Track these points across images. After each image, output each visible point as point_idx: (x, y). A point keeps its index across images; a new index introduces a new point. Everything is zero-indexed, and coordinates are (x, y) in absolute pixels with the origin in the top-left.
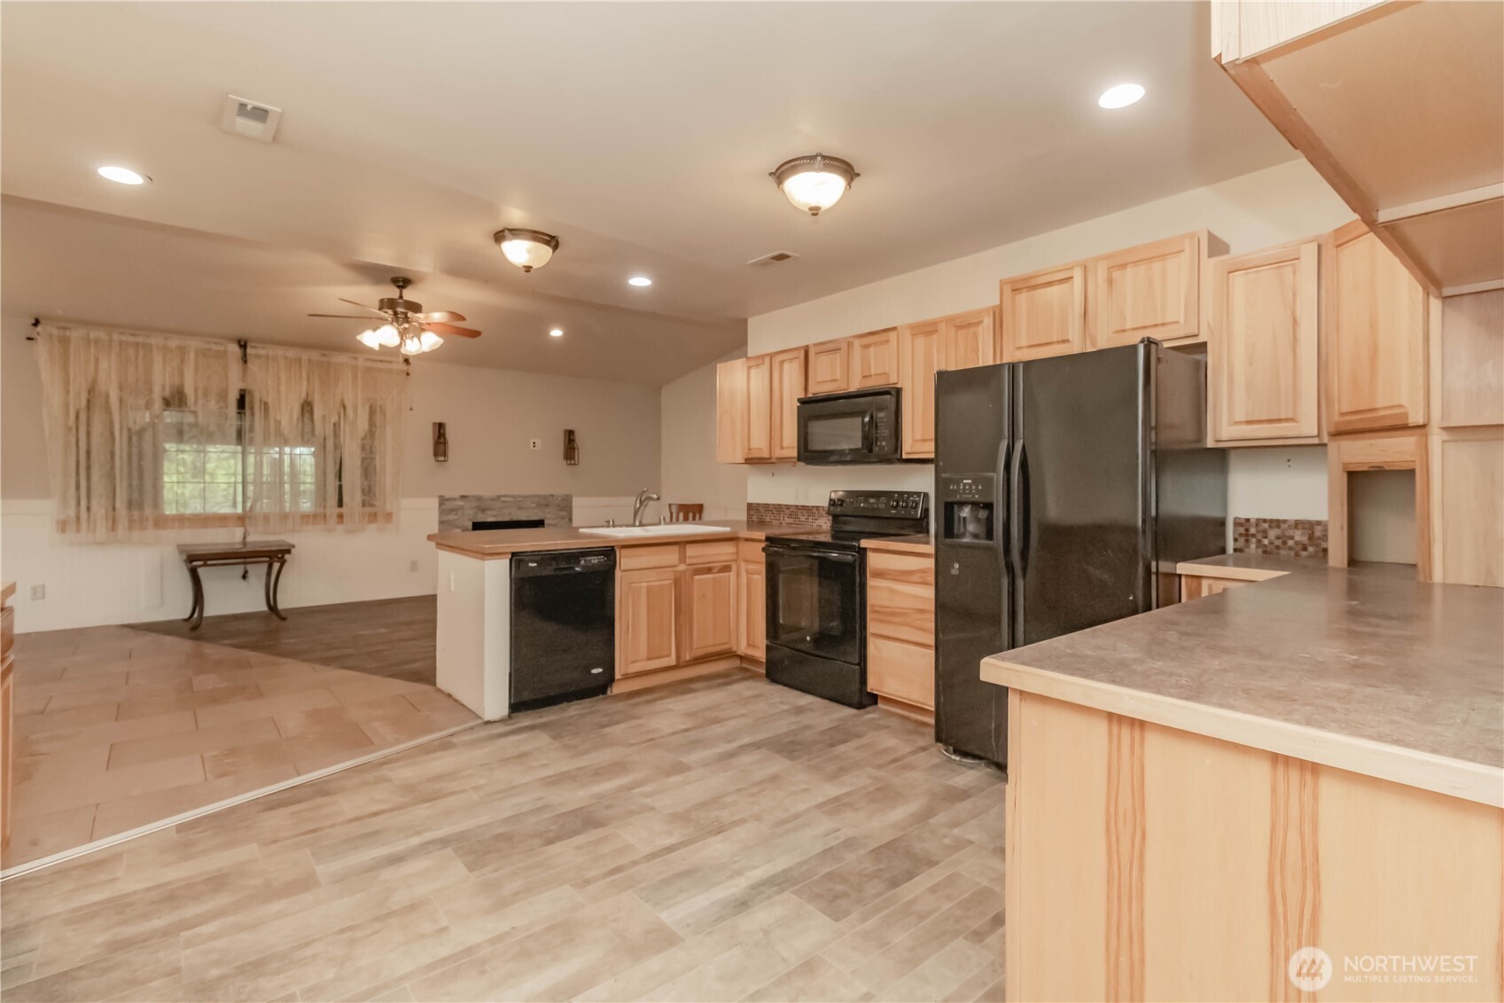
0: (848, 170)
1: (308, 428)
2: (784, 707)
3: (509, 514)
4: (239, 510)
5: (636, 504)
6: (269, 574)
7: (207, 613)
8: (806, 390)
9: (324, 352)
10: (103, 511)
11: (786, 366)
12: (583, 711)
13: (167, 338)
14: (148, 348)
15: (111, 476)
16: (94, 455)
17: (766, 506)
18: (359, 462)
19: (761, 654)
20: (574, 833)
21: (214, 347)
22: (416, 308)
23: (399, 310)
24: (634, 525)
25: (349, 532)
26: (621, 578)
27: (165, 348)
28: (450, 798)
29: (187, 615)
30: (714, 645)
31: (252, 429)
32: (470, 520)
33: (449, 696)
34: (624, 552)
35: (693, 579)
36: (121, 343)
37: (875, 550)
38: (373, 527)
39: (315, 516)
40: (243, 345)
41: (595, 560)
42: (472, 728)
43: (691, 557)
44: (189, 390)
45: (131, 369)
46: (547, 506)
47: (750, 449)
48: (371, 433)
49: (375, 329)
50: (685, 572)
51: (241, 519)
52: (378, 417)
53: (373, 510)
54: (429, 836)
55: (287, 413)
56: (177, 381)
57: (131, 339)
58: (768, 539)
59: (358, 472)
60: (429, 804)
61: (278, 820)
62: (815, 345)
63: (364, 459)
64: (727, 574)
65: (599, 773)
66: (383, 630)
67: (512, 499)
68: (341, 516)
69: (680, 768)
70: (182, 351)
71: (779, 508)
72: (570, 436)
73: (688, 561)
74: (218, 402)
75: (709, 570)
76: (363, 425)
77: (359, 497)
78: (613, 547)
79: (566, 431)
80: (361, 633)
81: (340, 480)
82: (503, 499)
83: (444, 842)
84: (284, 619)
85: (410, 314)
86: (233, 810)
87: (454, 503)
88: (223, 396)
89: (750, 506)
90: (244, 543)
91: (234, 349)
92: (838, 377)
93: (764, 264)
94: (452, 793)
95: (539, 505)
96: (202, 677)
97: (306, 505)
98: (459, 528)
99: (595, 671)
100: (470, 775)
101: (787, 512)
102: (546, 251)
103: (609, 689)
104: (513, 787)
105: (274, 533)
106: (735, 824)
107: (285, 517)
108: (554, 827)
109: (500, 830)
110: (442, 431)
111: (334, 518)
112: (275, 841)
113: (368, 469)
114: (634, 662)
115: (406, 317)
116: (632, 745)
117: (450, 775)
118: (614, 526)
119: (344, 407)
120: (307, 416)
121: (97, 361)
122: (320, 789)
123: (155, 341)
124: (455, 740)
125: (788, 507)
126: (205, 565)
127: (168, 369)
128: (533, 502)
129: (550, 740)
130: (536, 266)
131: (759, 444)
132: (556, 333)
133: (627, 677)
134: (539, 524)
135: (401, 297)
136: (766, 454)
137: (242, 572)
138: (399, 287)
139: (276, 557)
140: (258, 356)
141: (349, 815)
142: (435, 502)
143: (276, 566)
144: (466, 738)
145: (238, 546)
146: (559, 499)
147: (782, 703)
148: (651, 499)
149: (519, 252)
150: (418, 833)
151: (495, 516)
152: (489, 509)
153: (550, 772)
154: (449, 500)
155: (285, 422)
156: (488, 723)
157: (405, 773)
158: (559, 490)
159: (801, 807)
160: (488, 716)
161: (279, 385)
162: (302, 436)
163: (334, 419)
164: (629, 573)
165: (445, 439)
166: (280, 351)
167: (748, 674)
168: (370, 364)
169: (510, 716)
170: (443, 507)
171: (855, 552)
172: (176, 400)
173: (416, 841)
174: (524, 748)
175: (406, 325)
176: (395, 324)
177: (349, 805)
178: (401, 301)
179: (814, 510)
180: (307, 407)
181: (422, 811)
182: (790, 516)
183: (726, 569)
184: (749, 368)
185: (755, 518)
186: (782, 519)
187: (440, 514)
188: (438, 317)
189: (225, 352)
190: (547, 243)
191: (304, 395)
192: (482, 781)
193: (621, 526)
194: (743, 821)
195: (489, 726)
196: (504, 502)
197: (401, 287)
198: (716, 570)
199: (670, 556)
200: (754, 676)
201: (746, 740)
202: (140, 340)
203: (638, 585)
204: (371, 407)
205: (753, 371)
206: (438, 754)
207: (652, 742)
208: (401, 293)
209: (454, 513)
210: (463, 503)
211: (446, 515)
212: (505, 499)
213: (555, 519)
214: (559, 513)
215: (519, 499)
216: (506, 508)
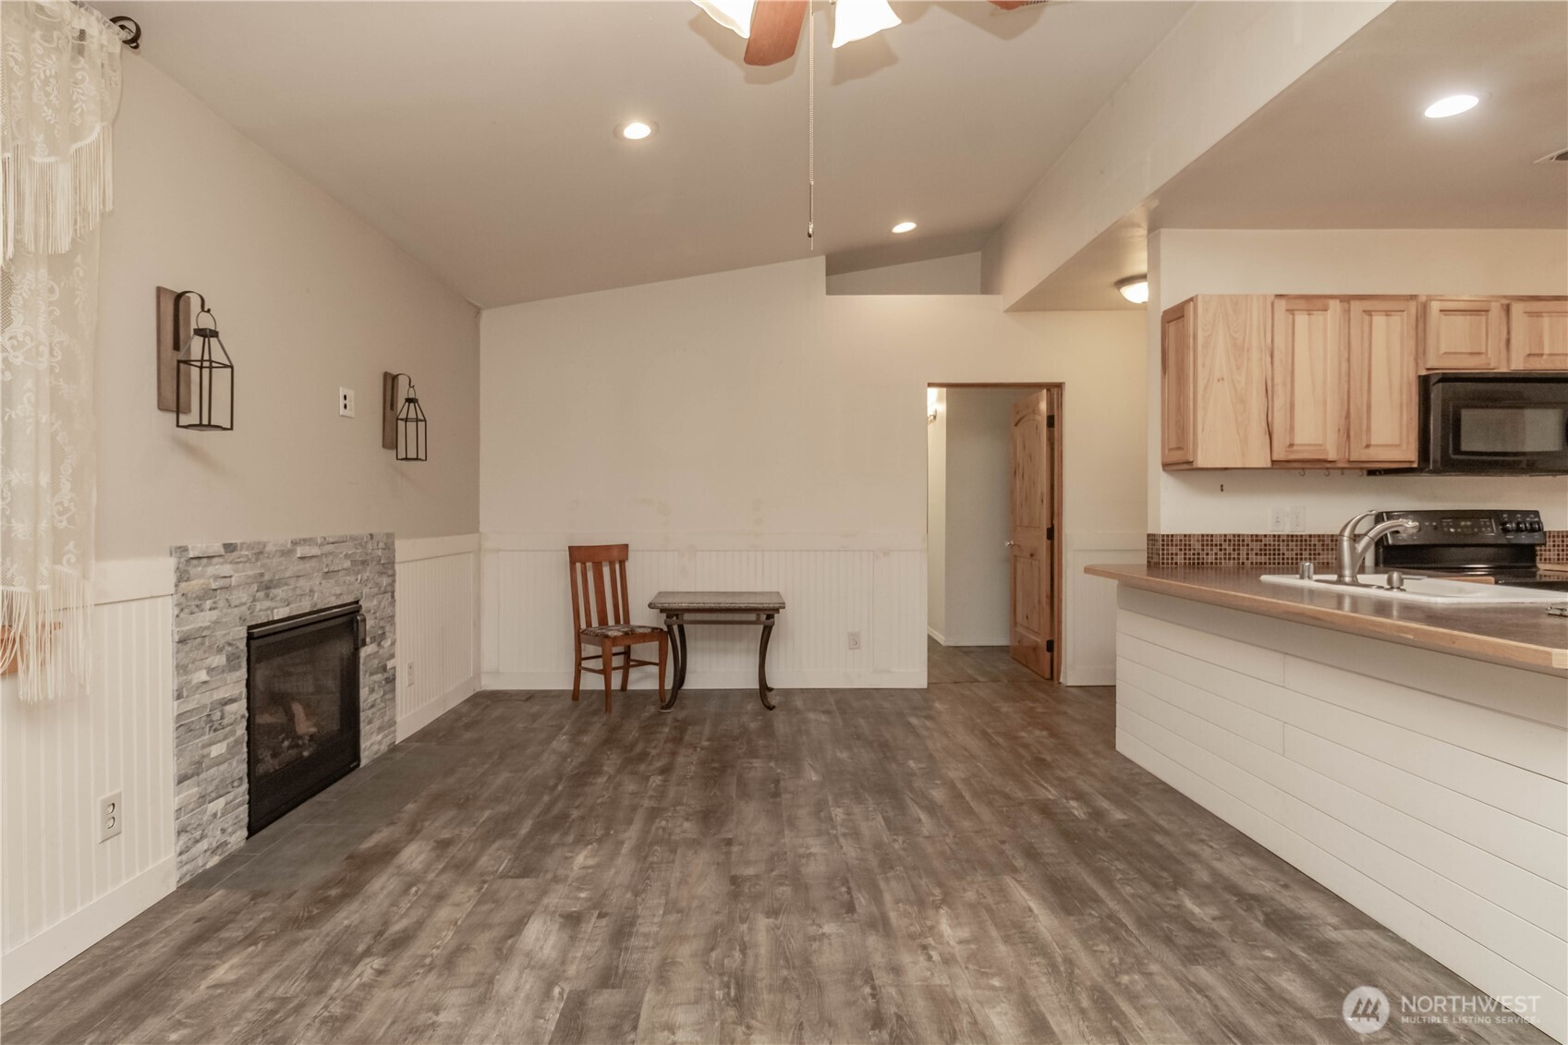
3: (312, 590)
8: (1419, 361)
11: (1377, 319)
32: (244, 618)
46: (364, 563)
67: (316, 550)
71: (1237, 541)
72: (392, 391)
79: (386, 376)
82: (299, 551)
92: (1483, 350)
95: (354, 564)
98: (220, 650)
128: (346, 555)
131: (1315, 438)
136: (1330, 454)
142: (166, 567)
146: (381, 546)
151: (284, 602)
152: (277, 585)
170: (185, 587)
179: (1315, 541)
184: (1289, 312)
185: (1181, 558)
187: (179, 607)
205: (1300, 319)
209: (208, 603)
210: (226, 569)
211: (192, 613)
212: (306, 551)
213: (375, 596)
214: (380, 579)
215: (325, 549)
216: (308, 577)
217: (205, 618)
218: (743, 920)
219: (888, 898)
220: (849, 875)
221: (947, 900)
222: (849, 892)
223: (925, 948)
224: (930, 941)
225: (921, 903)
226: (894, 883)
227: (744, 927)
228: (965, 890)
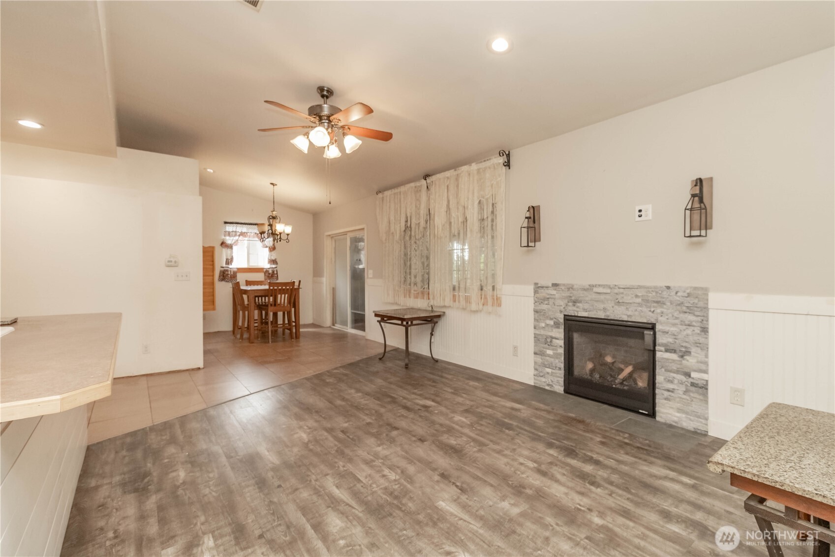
21: (417, 184)
32: (561, 311)
38: (486, 309)
40: (425, 178)
57: (396, 190)
67: (608, 291)
72: (701, 189)
82: (595, 290)
87: (547, 291)
95: (648, 301)
123: (402, 189)
127: (405, 204)
128: (637, 296)
142: (530, 289)
146: (681, 294)
151: (585, 310)
152: (580, 302)
154: (542, 287)
168: (480, 167)
170: (537, 295)
187: (535, 302)
191: (447, 205)
197: (325, 97)
202: (399, 190)
209: (546, 302)
210: (554, 292)
211: (540, 304)
212: (600, 290)
213: (674, 325)
214: (682, 316)
215: (616, 291)
216: (602, 302)
217: (544, 307)
218: (376, 419)
219: (331, 439)
220: (354, 442)
221: (306, 445)
222: (348, 436)
223: (310, 428)
224: (308, 431)
225: (316, 441)
226: (332, 445)
227: (374, 418)
228: (299, 451)
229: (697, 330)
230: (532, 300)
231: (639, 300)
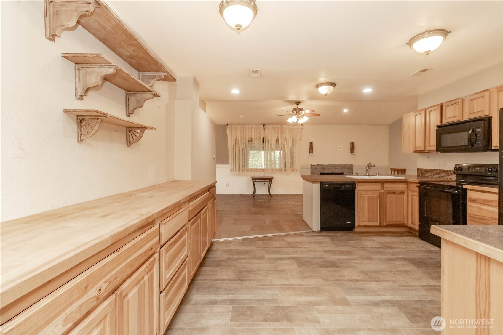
0: (445, 32)
1: (278, 146)
2: (423, 249)
3: (332, 170)
4: (263, 168)
5: (367, 168)
6: (269, 184)
7: (256, 194)
8: (441, 121)
9: (281, 125)
10: (238, 167)
11: (432, 113)
12: (342, 234)
13: (249, 126)
14: (245, 128)
15: (239, 159)
16: (236, 154)
17: (426, 170)
18: (290, 155)
19: (417, 228)
20: (328, 267)
21: (258, 126)
22: (301, 110)
23: (297, 111)
24: (366, 175)
25: (287, 174)
26: (358, 193)
27: (249, 128)
28: (298, 248)
29: (253, 194)
30: (396, 221)
31: (266, 146)
32: (320, 172)
33: (305, 222)
34: (359, 184)
35: (387, 196)
36: (241, 128)
37: (471, 190)
38: (293, 173)
39: (279, 170)
40: (264, 126)
41: (348, 186)
42: (309, 232)
43: (386, 188)
44: (253, 138)
45: (243, 134)
46: (344, 168)
47: (416, 147)
48: (293, 146)
49: (291, 117)
50: (384, 192)
51: (263, 170)
52: (294, 142)
53: (293, 168)
54: (291, 256)
55: (273, 142)
56: (251, 136)
57: (243, 127)
58: (419, 183)
59: (289, 157)
60: (293, 248)
61: (260, 243)
62: (446, 102)
63: (291, 154)
64: (403, 195)
65: (342, 253)
66: (293, 202)
67: (332, 166)
68: (285, 170)
69: (370, 259)
70: (252, 128)
71: (431, 171)
72: (352, 145)
73: (384, 189)
74: (259, 140)
75: (394, 193)
76: (290, 145)
77: (290, 165)
78: (355, 182)
79: (351, 143)
80: (288, 202)
81: (285, 160)
82: (330, 166)
83: (293, 258)
84: (272, 197)
85: (300, 112)
86: (252, 238)
87: (315, 167)
88: (260, 139)
89: (418, 170)
90: (264, 176)
91: (262, 126)
92: (457, 115)
93: (417, 75)
94: (299, 247)
95: (341, 168)
96: (253, 208)
97: (278, 167)
98: (317, 174)
99: (348, 222)
100: (305, 244)
101: (435, 172)
102: (332, 88)
103: (354, 229)
104: (315, 250)
105: (270, 174)
106: (384, 281)
107: (272, 170)
108: (323, 264)
109: (308, 260)
110: (312, 145)
111: (284, 170)
112: (259, 247)
113: (292, 157)
114: (363, 222)
115: (299, 113)
116: (356, 248)
117: (300, 243)
118: (358, 175)
119: (286, 140)
120: (277, 142)
121: (237, 132)
122: (270, 238)
123: (247, 126)
124: (304, 234)
125: (435, 170)
126: (256, 181)
127: (249, 133)
128: (340, 167)
129: (330, 240)
130: (328, 93)
131: (420, 145)
132: (346, 111)
133: (360, 226)
134: (342, 174)
135: (298, 107)
136: (423, 149)
137: (263, 184)
138: (297, 104)
139: (270, 180)
140: (267, 128)
141: (275, 246)
142: (310, 166)
143: (270, 182)
144: (306, 234)
145: (262, 177)
146: (349, 166)
147: (422, 247)
148: (372, 166)
149: (324, 90)
150: (288, 255)
151: (327, 171)
152: (325, 169)
153: (327, 249)
154: (314, 166)
155: (272, 145)
156: (314, 232)
157: (289, 240)
158: (348, 163)
159: (414, 284)
160: (314, 230)
161: (271, 134)
162: (276, 149)
163: (284, 143)
164: (360, 191)
165: (312, 147)
166: (272, 126)
167: (412, 235)
168: (292, 127)
169: (320, 231)
170: (312, 168)
171: (460, 190)
172: (251, 141)
173: (287, 256)
174: (322, 241)
175: (299, 115)
176: (296, 115)
177: (275, 244)
178: (298, 108)
179: (448, 172)
180: (277, 140)
181: (291, 250)
182: (437, 174)
183: (402, 193)
184: (416, 115)
185: (420, 174)
186: (433, 175)
187: (311, 170)
188: (307, 111)
189: (260, 127)
190: (332, 85)
191: (277, 138)
192: (308, 247)
193: (361, 175)
194: (388, 281)
195: (314, 233)
196: (330, 167)
197: (298, 104)
198: (398, 193)
199: (378, 187)
200: (414, 235)
201: (400, 256)
202: (244, 127)
203: (364, 196)
204: (293, 139)
205: (417, 116)
206: (299, 237)
207: (363, 248)
208: (298, 106)
210: (317, 167)
212: (331, 166)
213: (347, 173)
214: (349, 171)
215: (335, 166)
216: (331, 168)
217: (314, 171)
229: (351, 173)
230: (310, 170)
231: (340, 168)
